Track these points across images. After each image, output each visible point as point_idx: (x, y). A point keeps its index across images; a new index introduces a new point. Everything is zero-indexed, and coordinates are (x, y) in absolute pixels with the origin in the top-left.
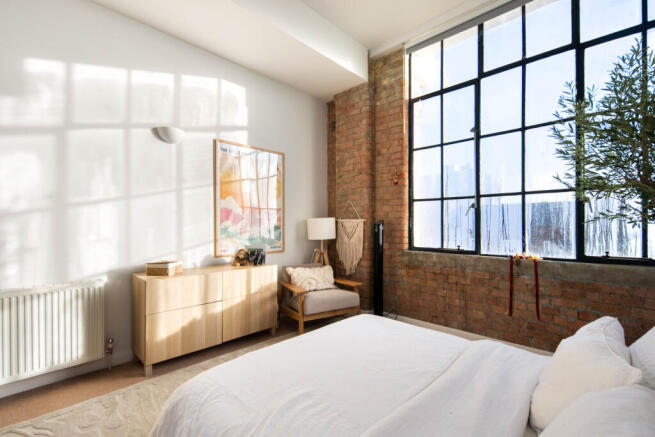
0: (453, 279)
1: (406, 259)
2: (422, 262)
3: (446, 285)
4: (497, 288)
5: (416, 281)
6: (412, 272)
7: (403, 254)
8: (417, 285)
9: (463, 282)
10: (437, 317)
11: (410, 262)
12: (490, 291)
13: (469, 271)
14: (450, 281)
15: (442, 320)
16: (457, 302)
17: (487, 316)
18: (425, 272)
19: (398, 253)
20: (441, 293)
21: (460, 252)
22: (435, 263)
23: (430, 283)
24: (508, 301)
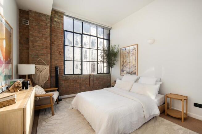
0: (78, 81)
1: (64, 78)
2: (70, 78)
3: (76, 83)
4: (87, 81)
5: (67, 84)
6: (66, 82)
7: (63, 77)
8: (68, 85)
9: (80, 81)
10: (74, 92)
11: (65, 79)
12: (86, 82)
13: (81, 79)
14: (77, 82)
15: (75, 92)
16: (79, 87)
17: (85, 88)
18: (70, 81)
19: (61, 77)
20: (75, 85)
21: (78, 74)
22: (73, 78)
23: (72, 84)
24: (89, 83)
